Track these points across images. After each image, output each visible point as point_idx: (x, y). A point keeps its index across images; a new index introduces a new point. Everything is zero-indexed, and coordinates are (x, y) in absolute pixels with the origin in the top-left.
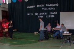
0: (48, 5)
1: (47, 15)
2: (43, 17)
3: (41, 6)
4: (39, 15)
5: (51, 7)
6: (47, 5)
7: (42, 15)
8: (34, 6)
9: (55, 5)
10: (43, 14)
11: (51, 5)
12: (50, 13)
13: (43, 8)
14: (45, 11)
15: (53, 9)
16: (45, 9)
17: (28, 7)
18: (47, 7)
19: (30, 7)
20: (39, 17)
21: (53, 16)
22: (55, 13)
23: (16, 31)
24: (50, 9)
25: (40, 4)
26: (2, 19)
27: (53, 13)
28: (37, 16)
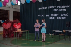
0: (60, 7)
1: (58, 16)
2: (54, 18)
3: (52, 7)
5: (62, 9)
6: (58, 7)
7: (53, 17)
8: (46, 8)
9: (66, 7)
10: (54, 15)
11: (63, 7)
12: (61, 15)
13: (54, 10)
14: (56, 13)
15: (64, 10)
16: (57, 10)
17: (39, 9)
18: (59, 9)
19: (41, 9)
20: (50, 18)
21: (65, 18)
22: (66, 15)
23: (28, 32)
24: (61, 10)
25: (51, 6)
27: (64, 15)
28: (49, 17)
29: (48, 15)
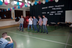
0: (57, 6)
1: (56, 13)
2: (53, 14)
3: (51, 7)
4: (50, 13)
5: (59, 7)
6: (55, 6)
8: (47, 8)
9: (61, 6)
10: (53, 12)
11: (59, 6)
12: (58, 12)
15: (60, 8)
16: (55, 9)
17: (42, 8)
18: (56, 8)
19: (44, 8)
21: (60, 14)
22: (61, 12)
24: (58, 9)
26: (26, 16)
27: (60, 12)
28: (49, 14)
29: (49, 13)
